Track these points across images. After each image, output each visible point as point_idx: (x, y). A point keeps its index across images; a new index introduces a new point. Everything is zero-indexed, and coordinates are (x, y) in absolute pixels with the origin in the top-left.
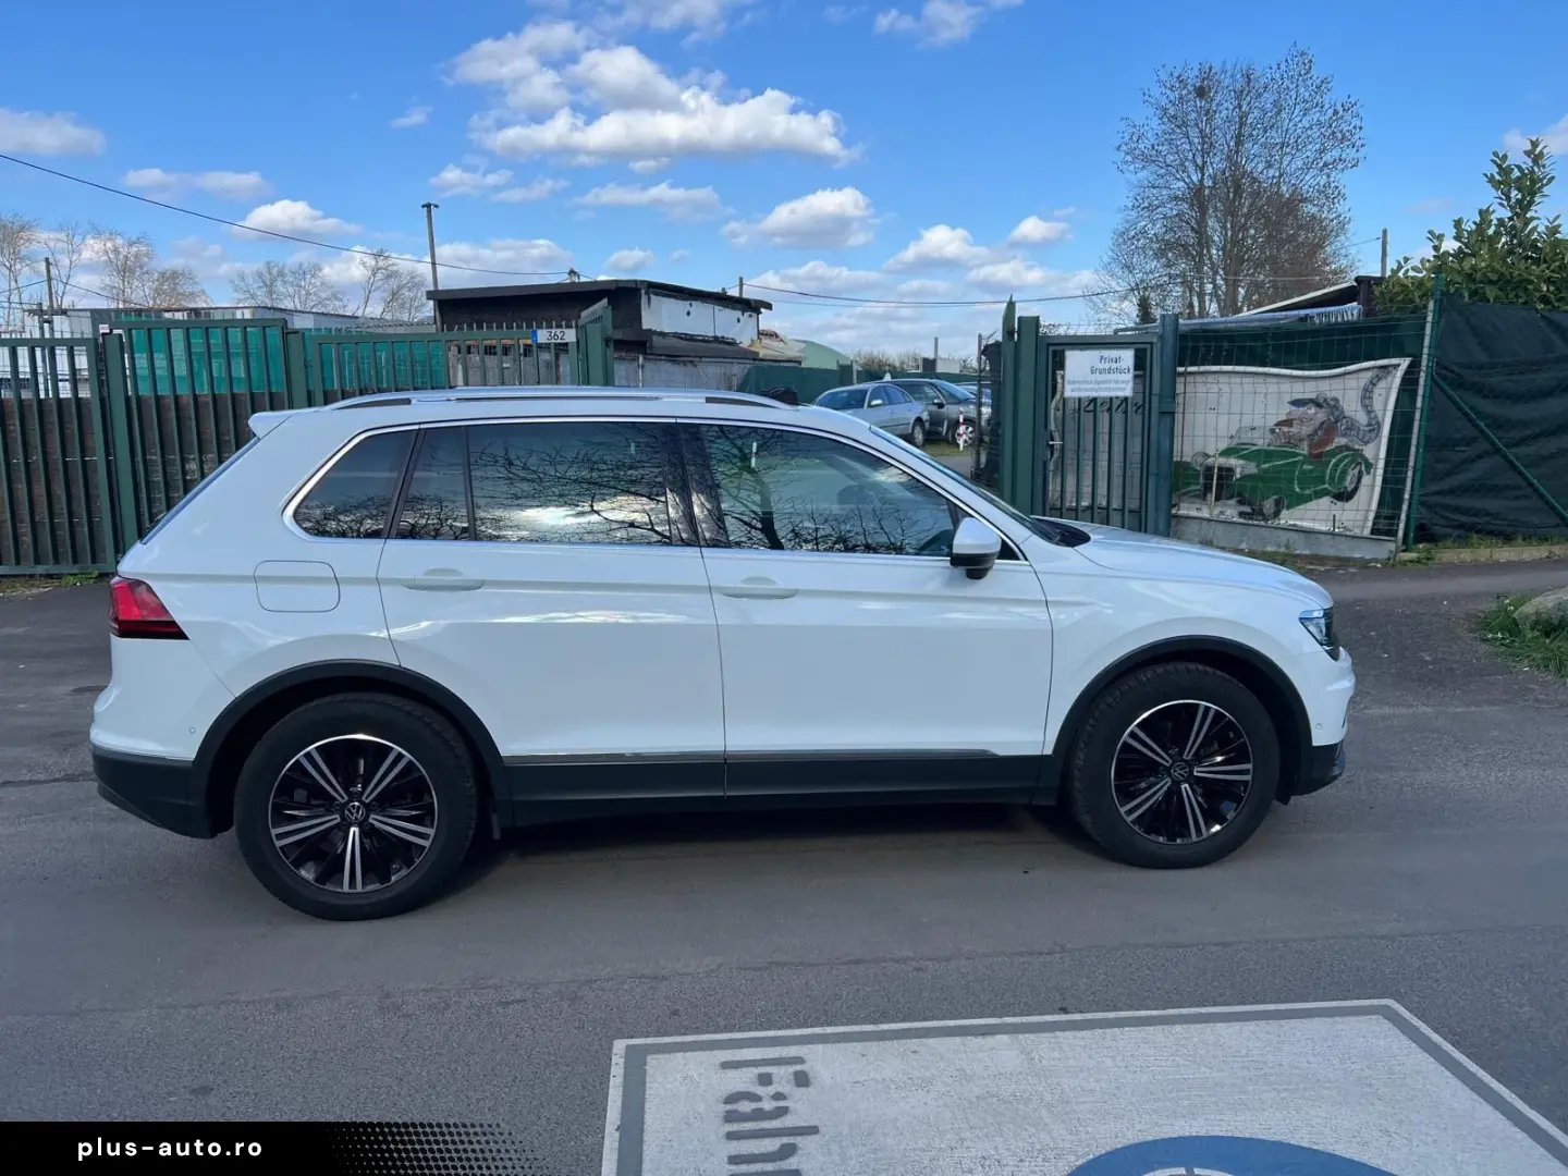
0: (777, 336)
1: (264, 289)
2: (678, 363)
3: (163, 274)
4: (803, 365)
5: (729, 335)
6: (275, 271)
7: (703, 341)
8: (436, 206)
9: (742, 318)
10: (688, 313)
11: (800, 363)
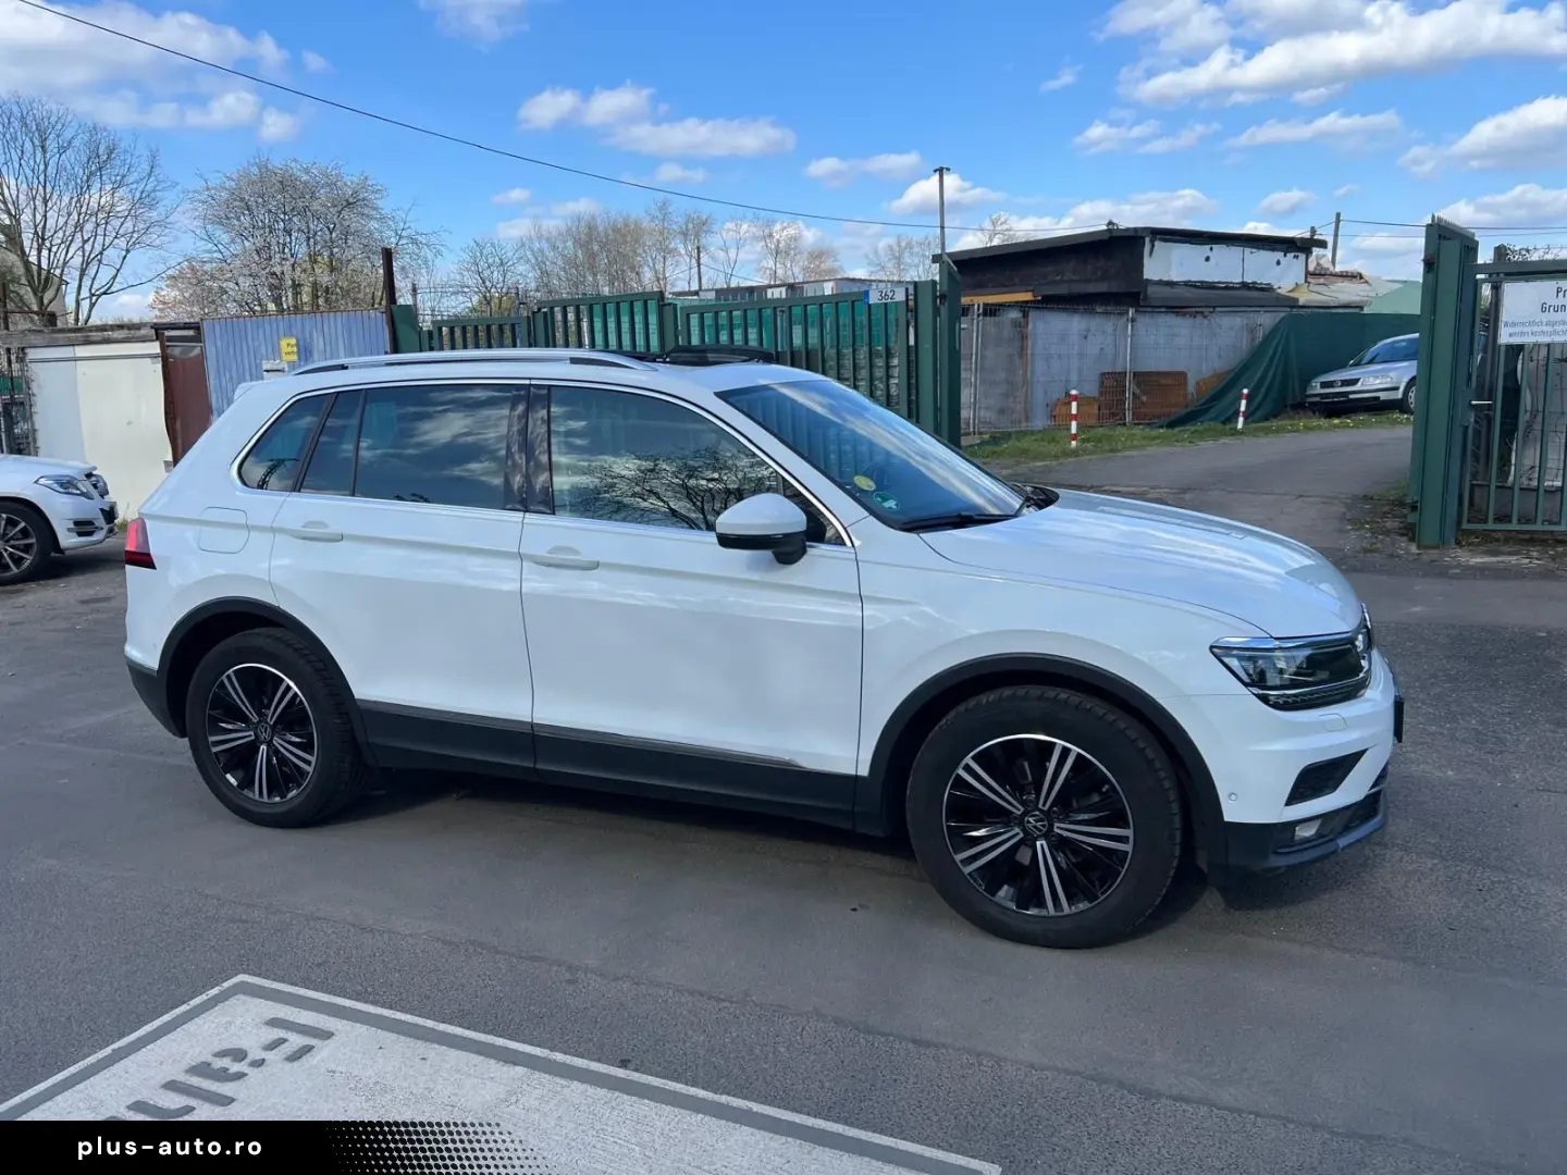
0: (1361, 278)
1: (894, 261)
2: (1184, 314)
3: (811, 254)
4: (1366, 311)
5: (1263, 280)
6: (903, 244)
7: (1226, 288)
8: (948, 169)
9: (1283, 261)
10: (1207, 259)
11: (1361, 308)
